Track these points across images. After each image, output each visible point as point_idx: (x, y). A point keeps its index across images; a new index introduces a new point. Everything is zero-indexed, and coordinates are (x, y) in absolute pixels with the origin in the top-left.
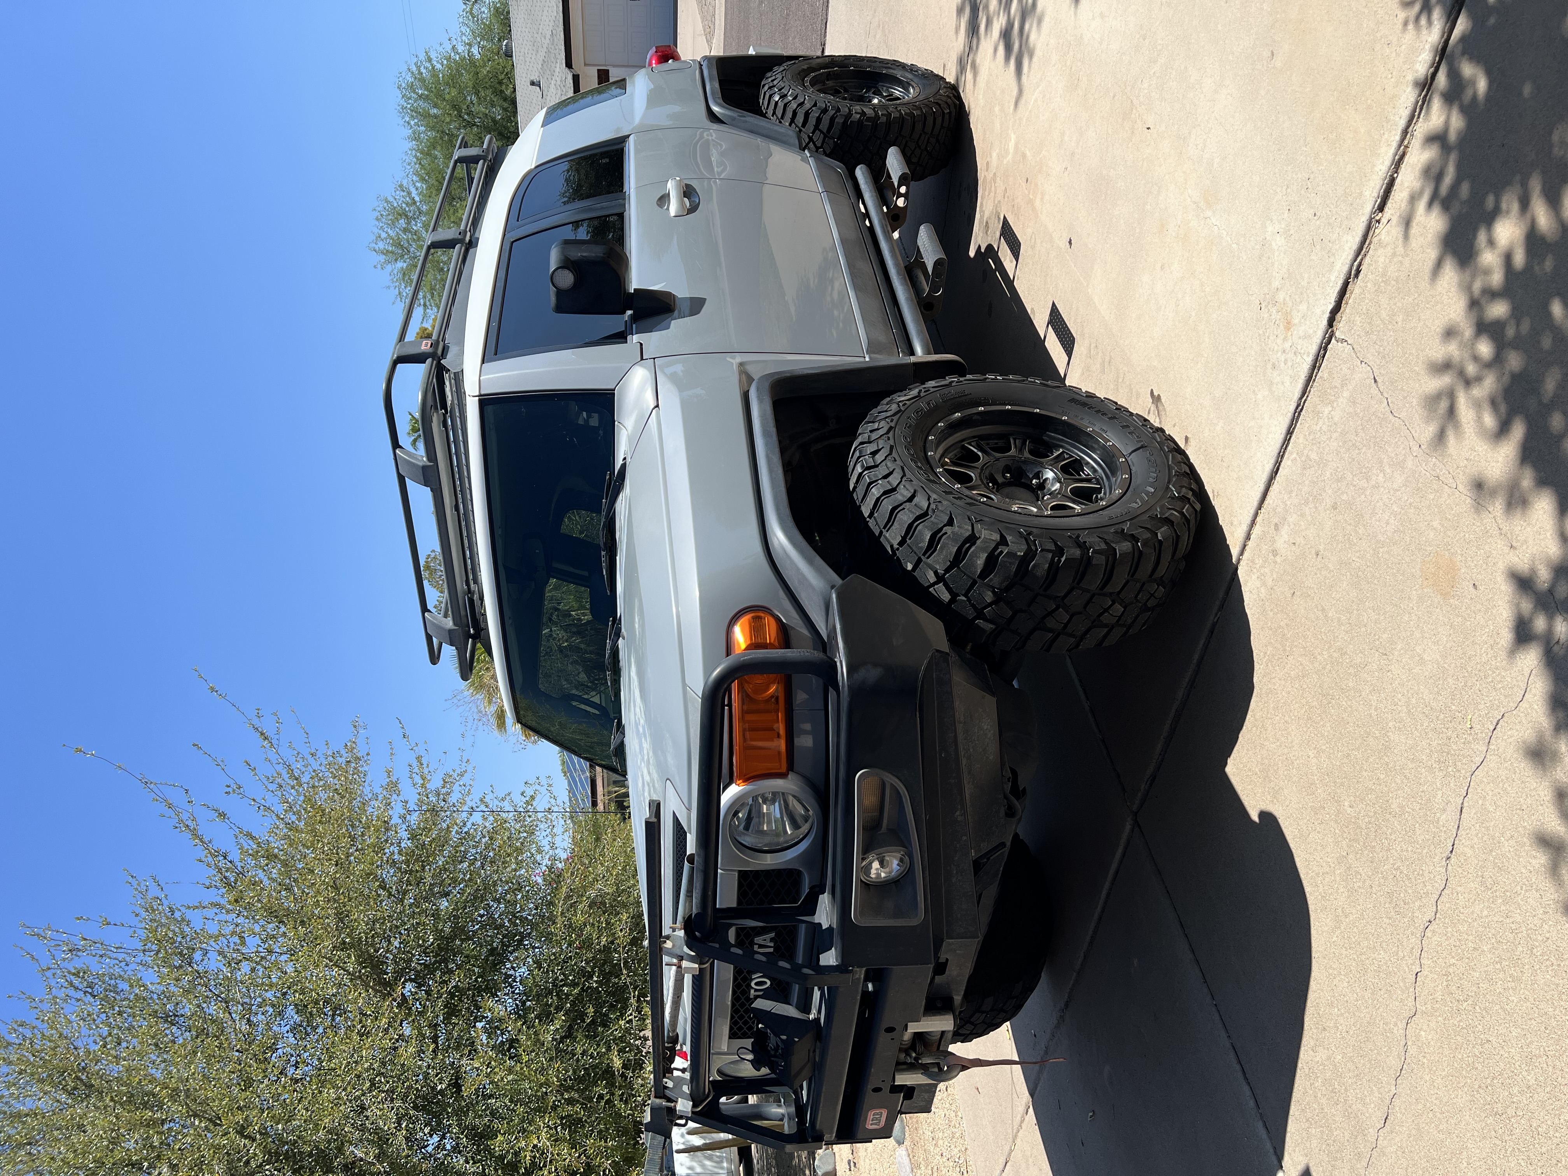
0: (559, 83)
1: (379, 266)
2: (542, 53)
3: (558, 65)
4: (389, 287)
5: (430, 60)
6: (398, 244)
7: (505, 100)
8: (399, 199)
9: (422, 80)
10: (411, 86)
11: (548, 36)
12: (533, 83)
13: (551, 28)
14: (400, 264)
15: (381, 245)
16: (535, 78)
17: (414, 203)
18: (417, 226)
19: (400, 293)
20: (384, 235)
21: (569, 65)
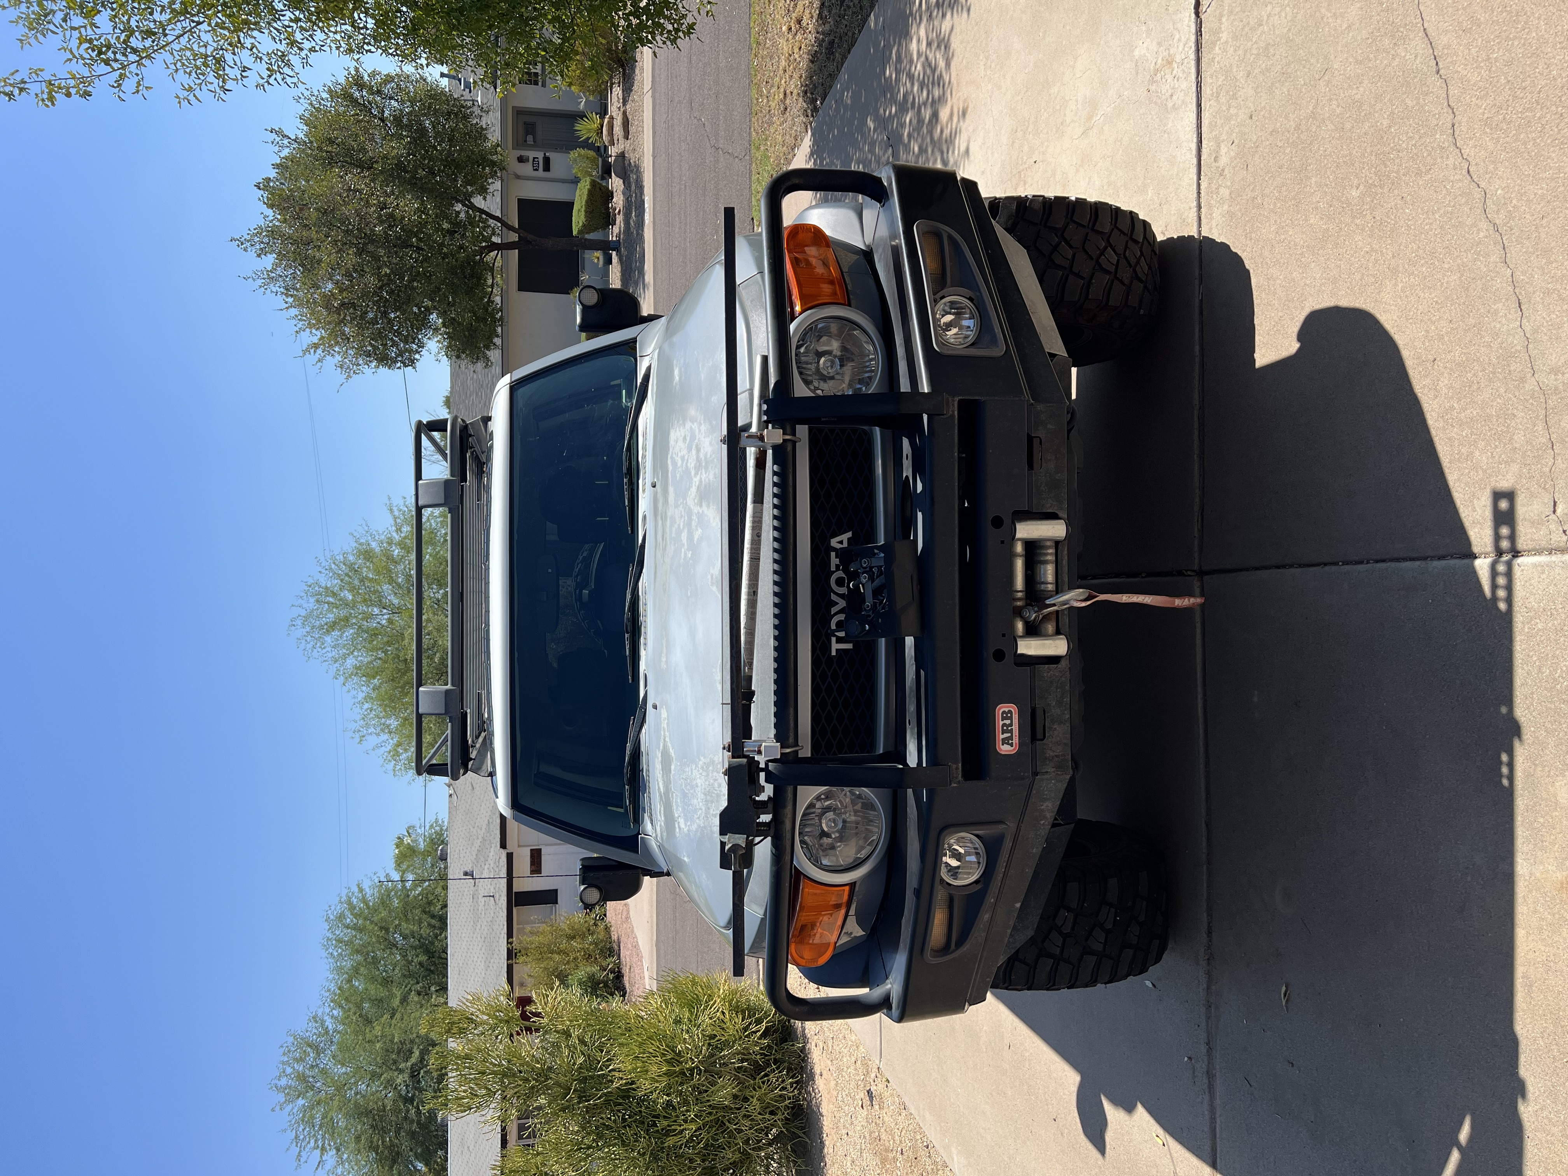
0: (492, 865)
1: (278, 1108)
2: (477, 844)
3: (492, 849)
4: (285, 1130)
5: (361, 890)
6: (302, 1078)
7: (433, 917)
8: (311, 1031)
9: (352, 907)
10: (341, 917)
11: (484, 826)
12: (466, 874)
13: (488, 818)
14: (301, 1102)
15: (284, 1082)
16: (468, 869)
17: (327, 1032)
18: (326, 1061)
19: (297, 1137)
20: (289, 1070)
21: (503, 845)
